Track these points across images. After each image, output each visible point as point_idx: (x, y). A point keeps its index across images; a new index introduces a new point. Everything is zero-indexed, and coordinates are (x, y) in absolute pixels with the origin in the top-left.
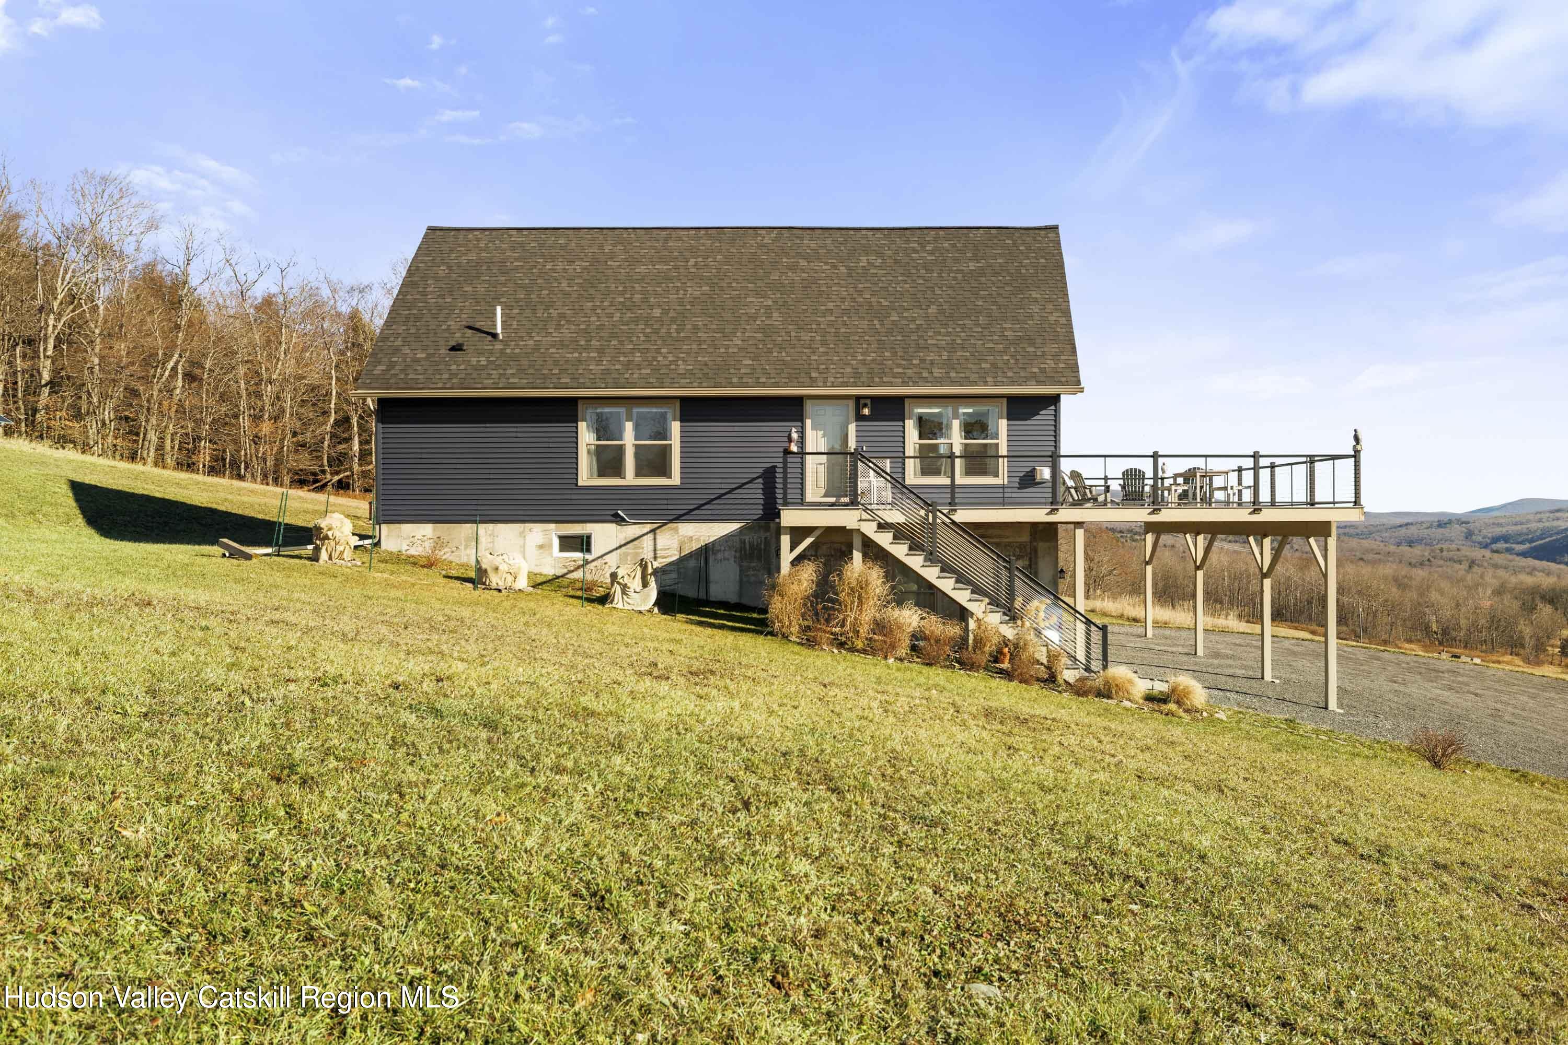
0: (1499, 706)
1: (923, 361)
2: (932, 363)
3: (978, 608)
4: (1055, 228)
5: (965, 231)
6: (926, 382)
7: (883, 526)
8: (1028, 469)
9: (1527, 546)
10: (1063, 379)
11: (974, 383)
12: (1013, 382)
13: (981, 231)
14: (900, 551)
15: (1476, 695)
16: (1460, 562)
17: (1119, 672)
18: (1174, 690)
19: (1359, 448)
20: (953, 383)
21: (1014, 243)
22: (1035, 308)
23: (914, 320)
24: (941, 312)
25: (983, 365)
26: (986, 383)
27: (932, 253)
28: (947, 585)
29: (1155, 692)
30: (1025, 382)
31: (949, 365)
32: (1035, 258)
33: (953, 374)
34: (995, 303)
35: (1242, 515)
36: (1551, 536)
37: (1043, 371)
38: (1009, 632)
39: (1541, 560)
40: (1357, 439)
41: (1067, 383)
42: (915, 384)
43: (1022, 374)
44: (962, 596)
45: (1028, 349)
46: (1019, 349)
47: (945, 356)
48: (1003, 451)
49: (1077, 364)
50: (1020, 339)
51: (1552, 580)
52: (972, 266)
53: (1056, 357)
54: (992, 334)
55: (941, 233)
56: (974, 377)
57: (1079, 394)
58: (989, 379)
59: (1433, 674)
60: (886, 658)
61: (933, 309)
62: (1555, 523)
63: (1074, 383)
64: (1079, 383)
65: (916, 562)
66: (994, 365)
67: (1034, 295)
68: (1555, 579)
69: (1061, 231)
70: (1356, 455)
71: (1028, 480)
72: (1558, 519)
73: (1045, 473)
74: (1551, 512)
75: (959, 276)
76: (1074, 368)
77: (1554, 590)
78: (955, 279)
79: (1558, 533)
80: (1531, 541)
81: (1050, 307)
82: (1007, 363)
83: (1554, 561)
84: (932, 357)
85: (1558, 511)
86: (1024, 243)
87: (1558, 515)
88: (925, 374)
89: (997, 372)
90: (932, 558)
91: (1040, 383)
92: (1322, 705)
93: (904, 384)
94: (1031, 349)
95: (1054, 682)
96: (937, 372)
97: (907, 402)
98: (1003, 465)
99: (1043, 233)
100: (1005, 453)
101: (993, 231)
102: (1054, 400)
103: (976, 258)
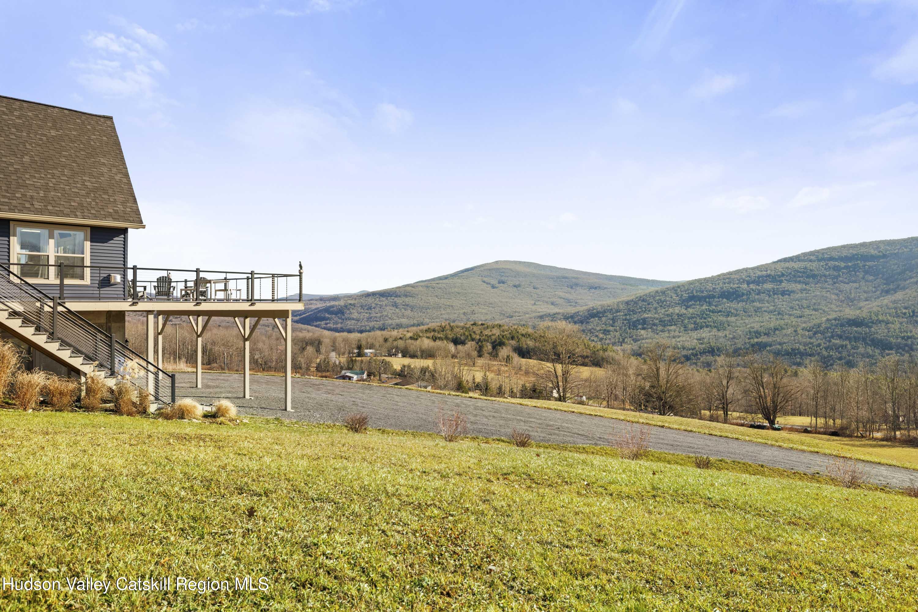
0: (354, 399)
1: (24, 195)
2: (32, 197)
3: (88, 369)
4: (111, 118)
5: (44, 107)
6: (29, 211)
7: (14, 314)
8: (105, 275)
9: (298, 317)
10: (131, 219)
11: (68, 215)
12: (96, 217)
13: (57, 110)
14: (28, 332)
15: (341, 395)
16: (268, 326)
17: (187, 402)
18: (219, 409)
19: (302, 271)
20: (51, 214)
21: (83, 123)
22: (105, 170)
23: (12, 164)
24: (33, 161)
25: (73, 204)
26: (76, 216)
27: (19, 117)
28: (65, 355)
29: (209, 412)
30: (105, 217)
31: (44, 199)
32: (100, 135)
33: (50, 208)
34: (75, 162)
35: (245, 307)
36: (308, 312)
37: (116, 212)
38: (111, 383)
39: (304, 324)
40: (301, 266)
41: (133, 221)
42: (20, 211)
43: (102, 213)
44: (77, 362)
45: (104, 196)
46: (97, 195)
47: (42, 194)
48: (87, 262)
49: (138, 210)
50: (97, 188)
51: (311, 334)
52: (53, 133)
53: (123, 203)
54: (76, 182)
55: (24, 104)
56: (67, 211)
57: (141, 229)
58: (78, 213)
59: (317, 387)
60: (25, 409)
61: (26, 159)
62: (310, 306)
63: (139, 223)
64: (141, 222)
65: (41, 340)
66: (81, 205)
67: (102, 160)
68: (312, 334)
69: (115, 120)
70: (300, 275)
71: (106, 282)
72: (311, 304)
73: (118, 278)
74: (309, 300)
75: (44, 138)
76: (137, 212)
77: (311, 340)
78: (41, 139)
79: (311, 311)
80: (300, 315)
81: (114, 170)
82: (90, 204)
83: (310, 325)
84: (30, 193)
85: (311, 300)
86: (89, 124)
87: (312, 302)
88: (27, 205)
89: (82, 209)
90: (52, 337)
91: (115, 219)
92: (284, 408)
93: (11, 210)
94: (106, 197)
95: (145, 413)
96: (37, 205)
97: (12, 224)
98: (87, 272)
99: (102, 119)
100: (89, 264)
101: (66, 111)
102: (124, 231)
103: (54, 127)
